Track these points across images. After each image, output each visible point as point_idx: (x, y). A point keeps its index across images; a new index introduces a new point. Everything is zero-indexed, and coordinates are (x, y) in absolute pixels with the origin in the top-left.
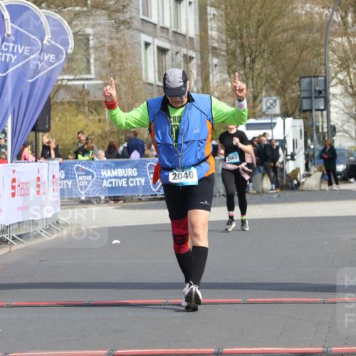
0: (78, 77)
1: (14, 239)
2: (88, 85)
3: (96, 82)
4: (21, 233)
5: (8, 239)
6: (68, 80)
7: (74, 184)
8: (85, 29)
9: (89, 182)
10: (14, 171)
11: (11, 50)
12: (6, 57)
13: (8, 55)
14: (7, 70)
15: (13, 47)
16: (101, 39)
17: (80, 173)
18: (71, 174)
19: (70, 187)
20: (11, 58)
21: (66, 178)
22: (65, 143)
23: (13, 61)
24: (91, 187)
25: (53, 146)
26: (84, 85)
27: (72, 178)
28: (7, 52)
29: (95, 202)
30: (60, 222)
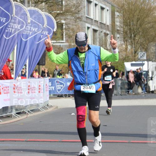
0: (58, 42)
1: (28, 112)
2: (62, 45)
3: (65, 44)
4: (32, 109)
5: (26, 111)
6: (54, 43)
7: (55, 89)
8: (62, 21)
9: (62, 87)
10: (29, 82)
11: (29, 29)
12: (27, 32)
13: (28, 32)
14: (27, 38)
15: (30, 28)
16: (69, 25)
17: (58, 84)
18: (54, 84)
19: (53, 90)
20: (29, 33)
21: (51, 86)
22: (52, 70)
23: (30, 34)
24: (62, 90)
25: (46, 71)
26: (60, 45)
27: (54, 86)
28: (28, 30)
29: (64, 97)
30: (49, 105)
